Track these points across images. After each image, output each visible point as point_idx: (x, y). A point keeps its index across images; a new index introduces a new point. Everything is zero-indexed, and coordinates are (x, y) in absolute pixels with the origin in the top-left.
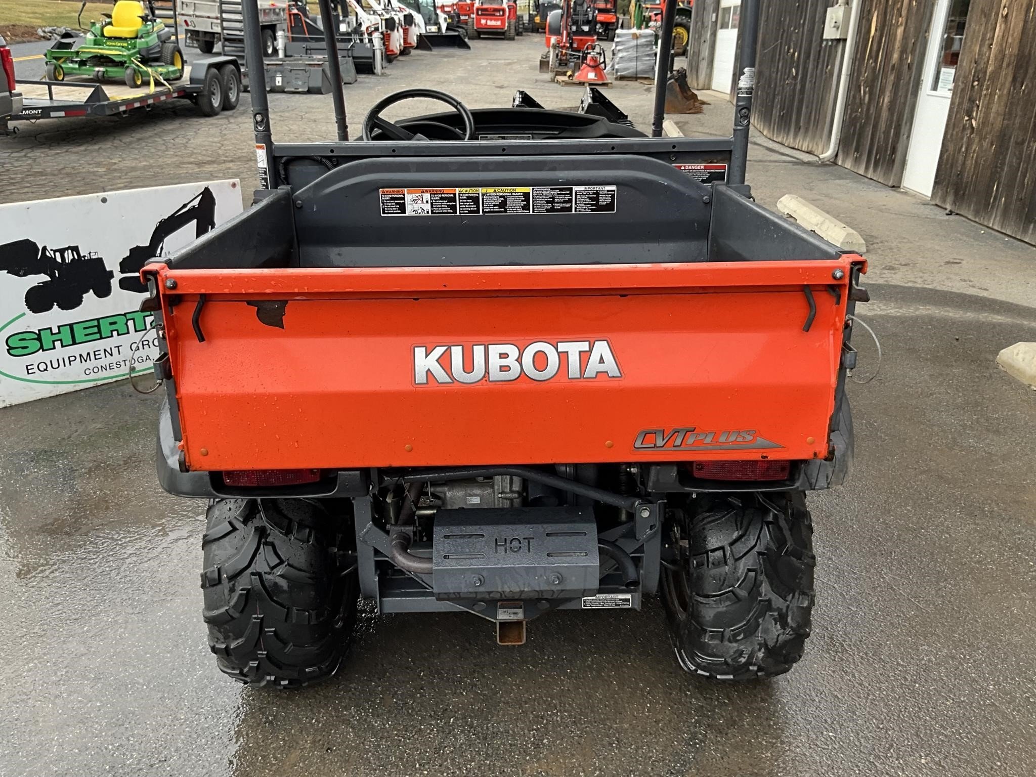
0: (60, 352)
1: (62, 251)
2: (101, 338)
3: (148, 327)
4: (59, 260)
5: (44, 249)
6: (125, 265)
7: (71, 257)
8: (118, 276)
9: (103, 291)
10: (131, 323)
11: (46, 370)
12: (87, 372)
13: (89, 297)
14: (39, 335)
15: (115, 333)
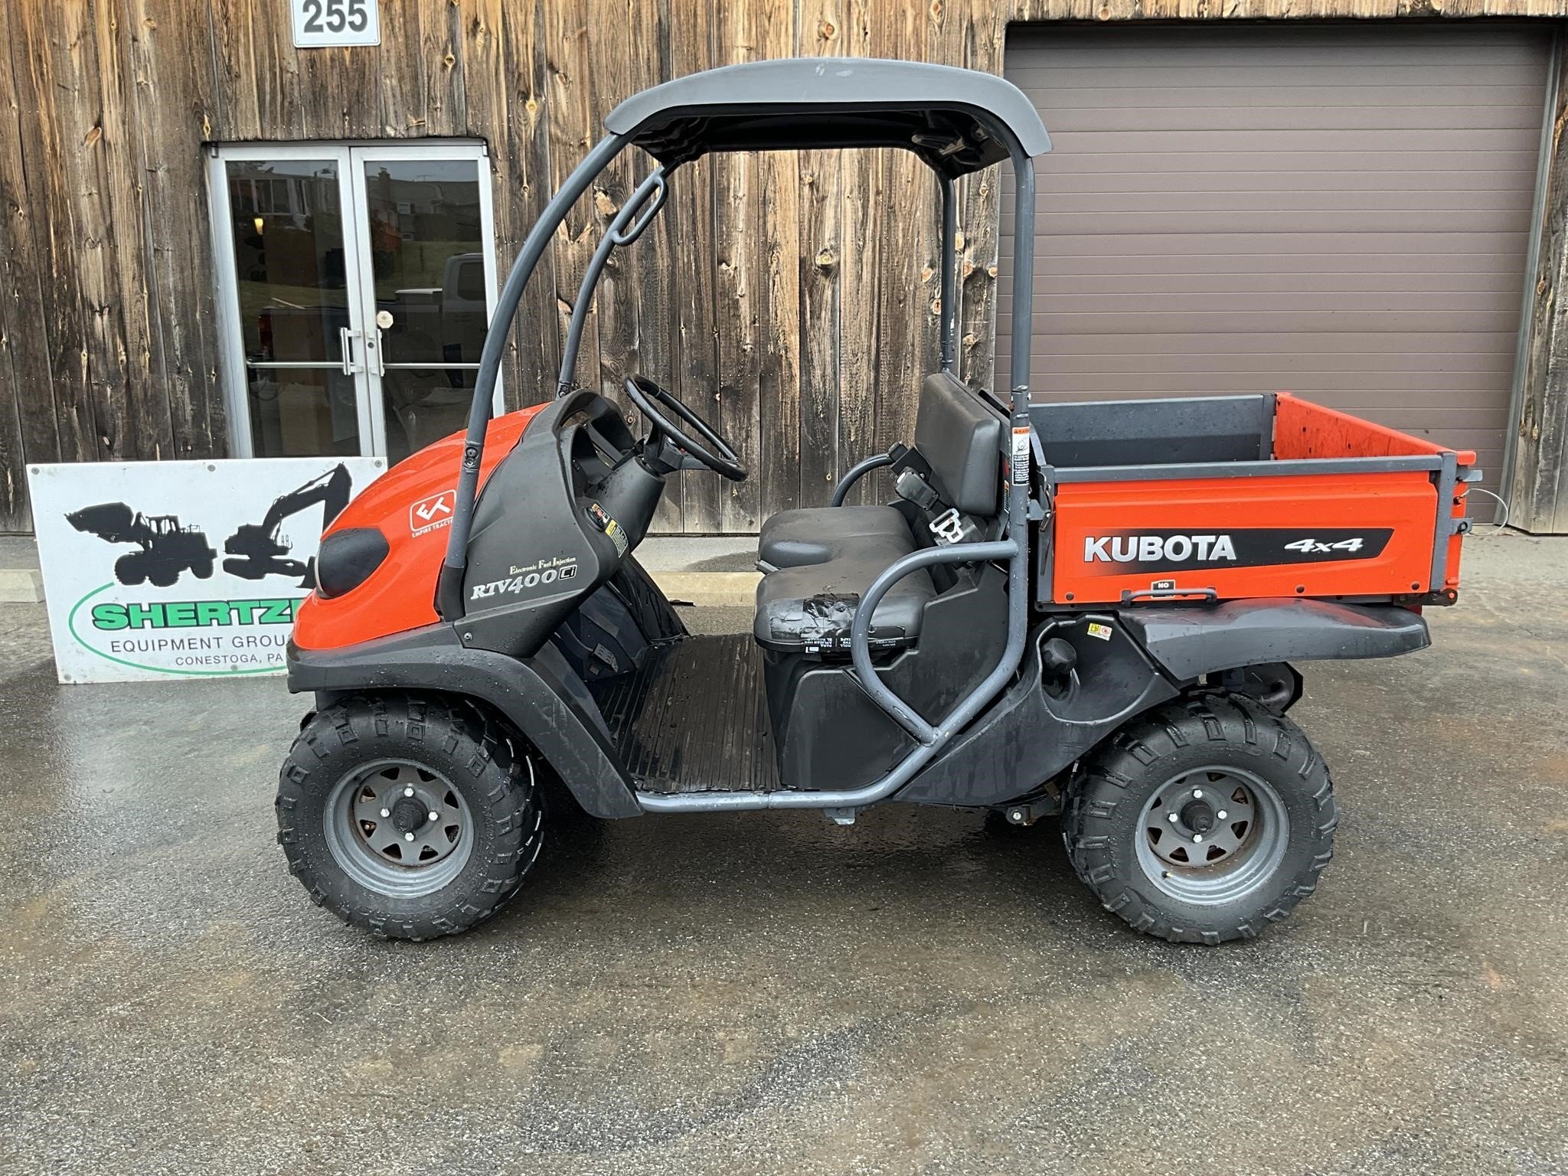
0: (148, 633)
1: (158, 521)
2: (198, 625)
3: (256, 621)
4: (154, 529)
5: (139, 516)
6: (231, 545)
7: (168, 528)
8: (222, 556)
9: (203, 570)
10: (234, 613)
11: (132, 650)
12: (180, 661)
13: (186, 575)
14: (127, 610)
15: (215, 622)
